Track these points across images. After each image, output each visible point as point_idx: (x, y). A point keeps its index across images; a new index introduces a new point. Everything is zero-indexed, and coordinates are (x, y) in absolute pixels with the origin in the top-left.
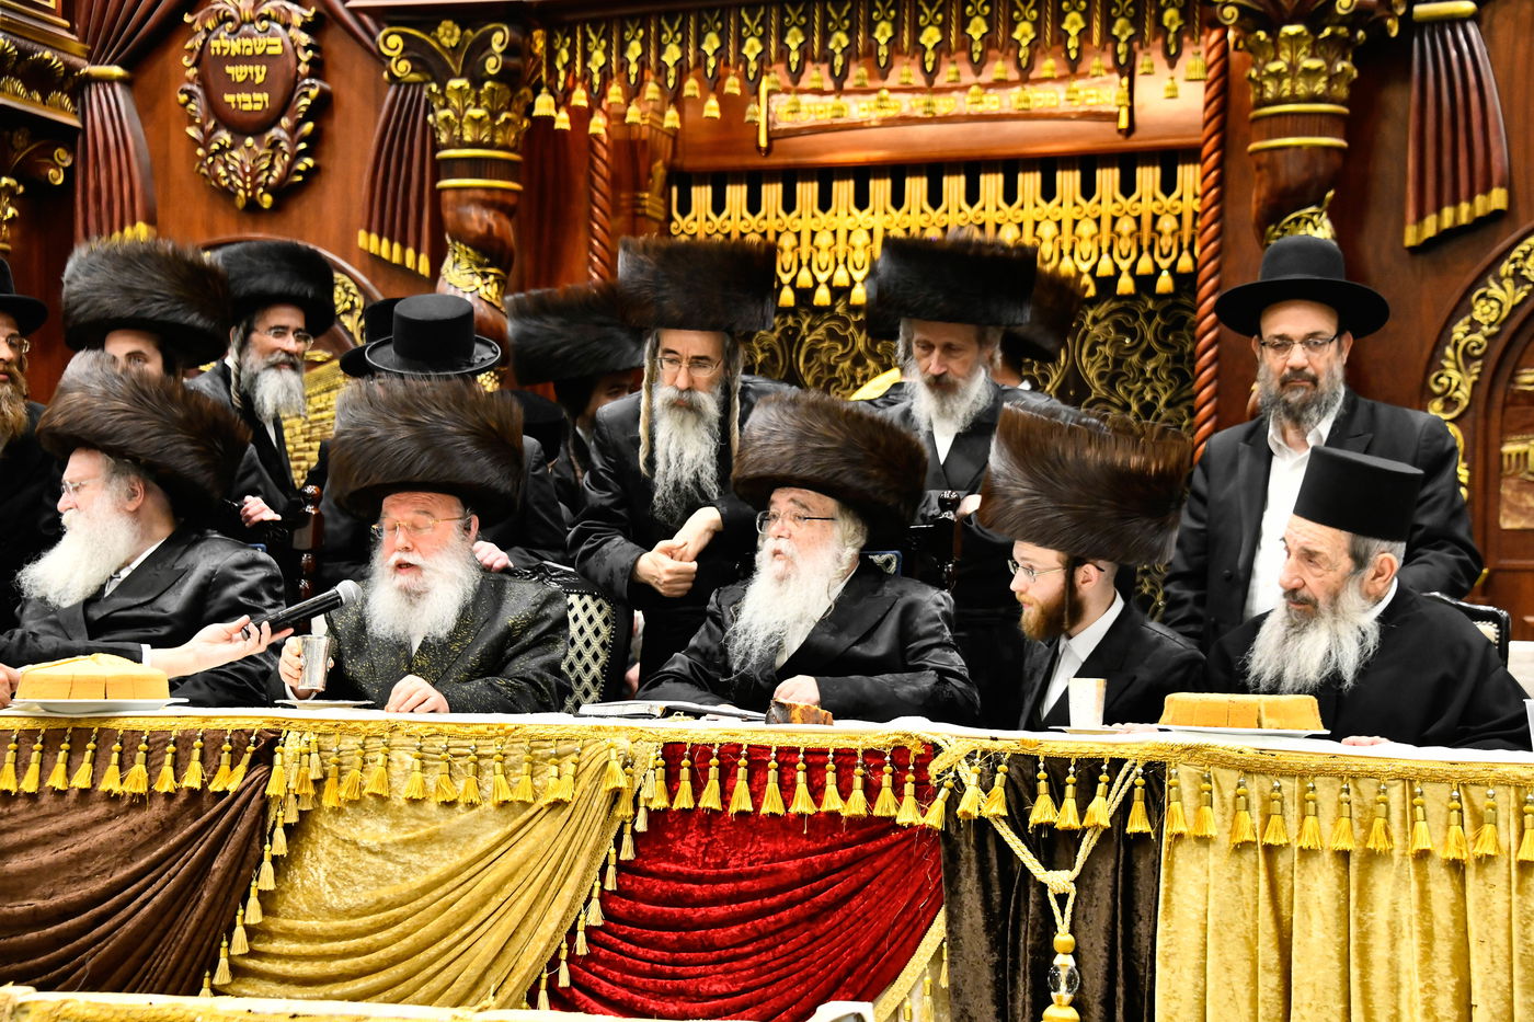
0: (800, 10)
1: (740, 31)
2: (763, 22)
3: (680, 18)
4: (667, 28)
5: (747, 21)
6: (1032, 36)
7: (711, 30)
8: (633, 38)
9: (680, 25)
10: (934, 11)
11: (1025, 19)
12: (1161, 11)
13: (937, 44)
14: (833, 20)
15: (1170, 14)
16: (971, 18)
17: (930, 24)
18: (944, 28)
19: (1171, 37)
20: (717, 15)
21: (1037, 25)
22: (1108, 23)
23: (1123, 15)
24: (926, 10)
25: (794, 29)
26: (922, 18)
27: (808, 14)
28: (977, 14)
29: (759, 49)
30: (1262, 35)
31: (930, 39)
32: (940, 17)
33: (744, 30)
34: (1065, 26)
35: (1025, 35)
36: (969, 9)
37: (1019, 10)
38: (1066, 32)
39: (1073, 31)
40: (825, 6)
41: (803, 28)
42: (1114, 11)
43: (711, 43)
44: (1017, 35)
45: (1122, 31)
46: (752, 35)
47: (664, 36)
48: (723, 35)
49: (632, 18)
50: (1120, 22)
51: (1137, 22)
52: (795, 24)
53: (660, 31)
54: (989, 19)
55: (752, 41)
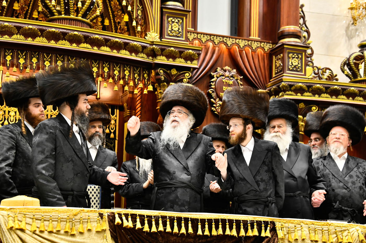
0: (62, 57)
1: (44, 59)
2: (51, 58)
3: (25, 52)
4: (20, 54)
5: (46, 56)
6: (118, 74)
7: (35, 57)
8: (9, 55)
9: (25, 54)
10: (96, 64)
11: (117, 70)
12: (144, 74)
13: (97, 72)
14: (70, 61)
15: (145, 75)
16: (105, 67)
17: (95, 67)
18: (98, 68)
19: (146, 80)
20: (37, 54)
21: (119, 72)
22: (134, 74)
23: (137, 73)
24: (94, 63)
25: (60, 61)
26: (93, 65)
27: (64, 58)
28: (106, 66)
29: (49, 64)
30: (166, 84)
31: (95, 70)
32: (97, 65)
33: (45, 59)
34: (125, 73)
35: (116, 74)
36: (104, 65)
37: (115, 68)
38: (125, 74)
39: (127, 75)
40: (69, 57)
41: (62, 61)
42: (135, 72)
43: (35, 60)
44: (115, 73)
45: (137, 77)
46: (47, 60)
47: (19, 56)
48: (38, 59)
49: (9, 50)
50: (136, 75)
51: (139, 75)
52: (60, 60)
53: (19, 54)
54: (109, 69)
55: (46, 62)
